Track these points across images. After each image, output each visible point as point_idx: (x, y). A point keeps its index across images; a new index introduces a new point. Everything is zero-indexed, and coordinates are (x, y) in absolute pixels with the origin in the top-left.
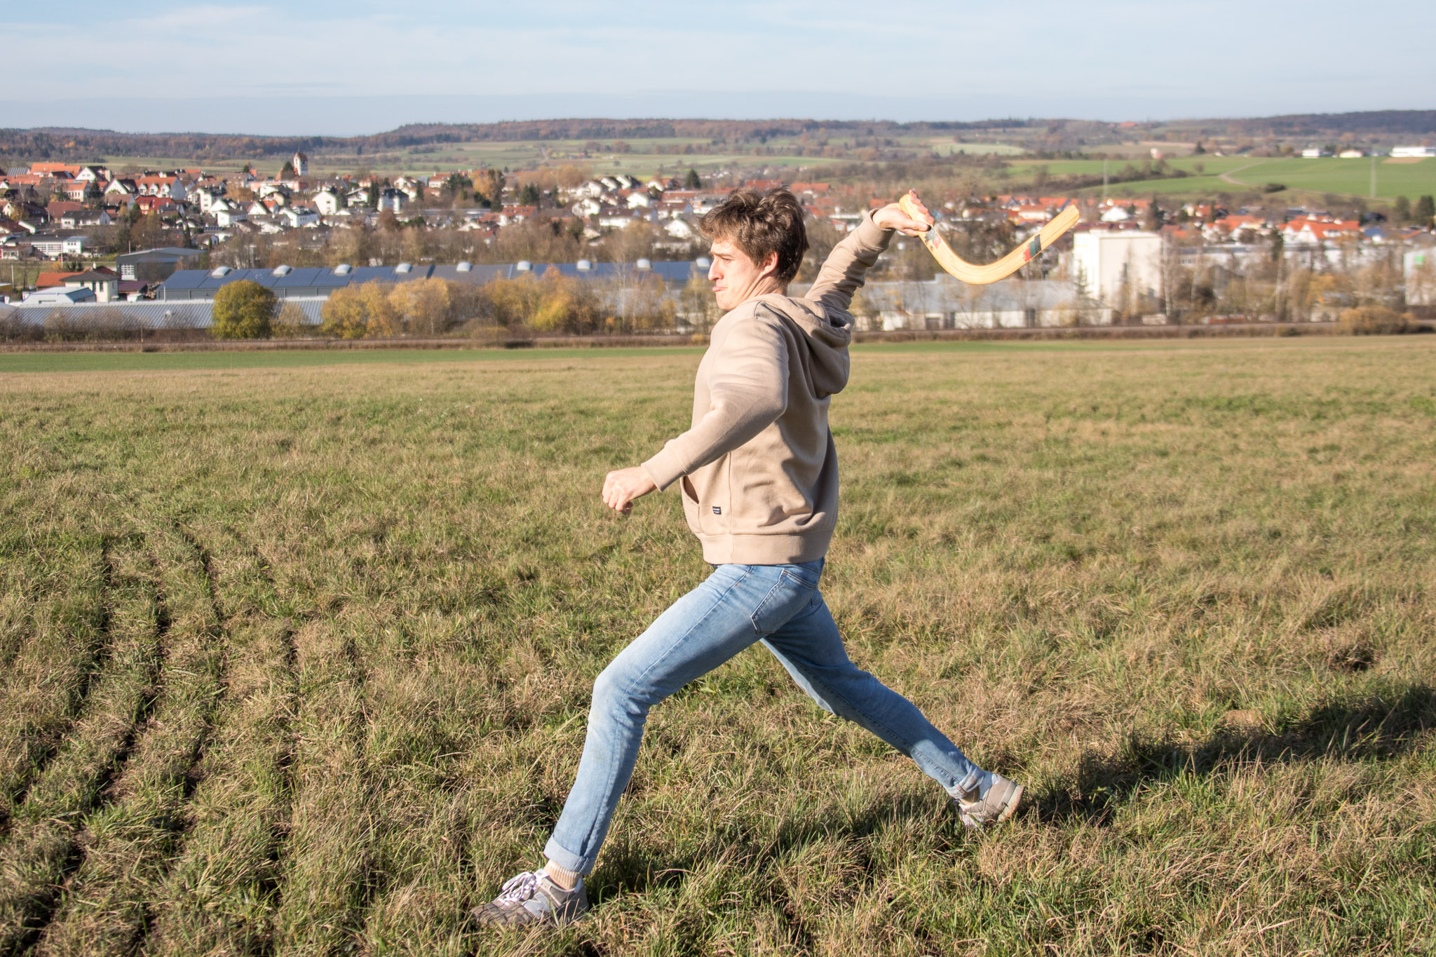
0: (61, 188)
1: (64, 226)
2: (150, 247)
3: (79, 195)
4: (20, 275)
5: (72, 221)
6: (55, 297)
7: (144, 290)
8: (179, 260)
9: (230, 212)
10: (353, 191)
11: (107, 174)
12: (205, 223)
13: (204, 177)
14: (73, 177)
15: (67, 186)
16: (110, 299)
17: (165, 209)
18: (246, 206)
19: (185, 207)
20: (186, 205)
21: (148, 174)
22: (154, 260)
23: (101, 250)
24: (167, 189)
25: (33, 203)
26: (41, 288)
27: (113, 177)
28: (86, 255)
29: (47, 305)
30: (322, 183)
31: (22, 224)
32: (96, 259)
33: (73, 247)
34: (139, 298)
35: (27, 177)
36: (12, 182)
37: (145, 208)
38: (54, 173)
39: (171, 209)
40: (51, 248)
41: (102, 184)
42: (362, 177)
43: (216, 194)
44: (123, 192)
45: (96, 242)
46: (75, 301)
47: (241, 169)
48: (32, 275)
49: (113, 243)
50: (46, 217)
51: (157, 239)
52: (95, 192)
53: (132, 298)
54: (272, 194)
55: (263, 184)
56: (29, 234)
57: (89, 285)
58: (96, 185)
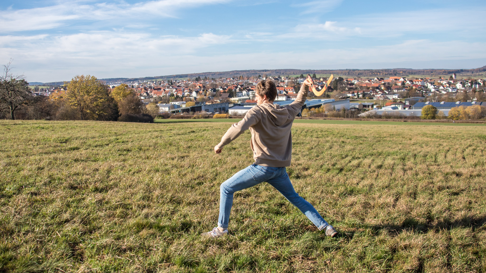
0: (395, 83)
1: (395, 92)
2: (413, 97)
3: (400, 84)
4: (382, 103)
5: (397, 91)
6: (388, 108)
7: (410, 107)
8: (419, 100)
9: (435, 88)
10: (467, 83)
11: (406, 79)
12: (428, 91)
13: (430, 80)
14: (399, 80)
15: (397, 82)
16: (402, 109)
17: (419, 88)
18: (439, 87)
19: (424, 87)
20: (424, 86)
21: (416, 79)
22: (413, 100)
23: (402, 97)
24: (420, 83)
25: (388, 86)
26: (386, 106)
27: (408, 80)
28: (398, 98)
29: (386, 110)
30: (459, 81)
31: (385, 91)
32: (401, 100)
33: (396, 97)
34: (408, 109)
35: (388, 80)
36: (385, 81)
37: (414, 87)
38: (395, 79)
39: (420, 87)
40: (391, 97)
41: (405, 82)
42: (469, 80)
43: (432, 84)
44: (410, 83)
45: (402, 96)
46: (393, 109)
47: (439, 77)
48: (385, 103)
49: (405, 96)
50: (391, 89)
51: (416, 95)
52: (403, 83)
53: (407, 109)
54: (445, 84)
55: (444, 81)
56: (386, 94)
57: (397, 106)
58: (403, 82)
